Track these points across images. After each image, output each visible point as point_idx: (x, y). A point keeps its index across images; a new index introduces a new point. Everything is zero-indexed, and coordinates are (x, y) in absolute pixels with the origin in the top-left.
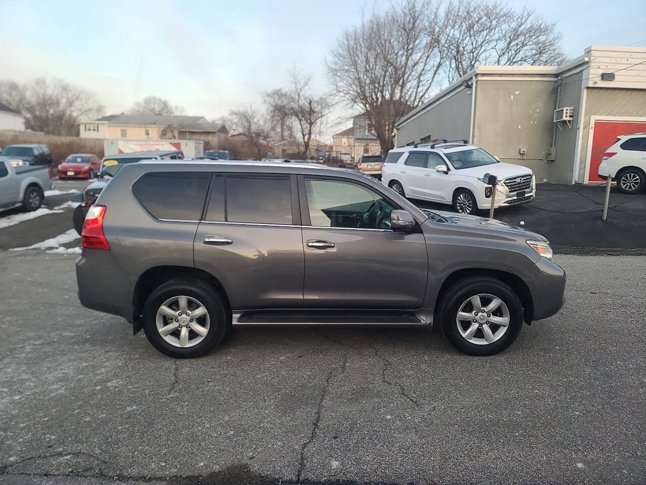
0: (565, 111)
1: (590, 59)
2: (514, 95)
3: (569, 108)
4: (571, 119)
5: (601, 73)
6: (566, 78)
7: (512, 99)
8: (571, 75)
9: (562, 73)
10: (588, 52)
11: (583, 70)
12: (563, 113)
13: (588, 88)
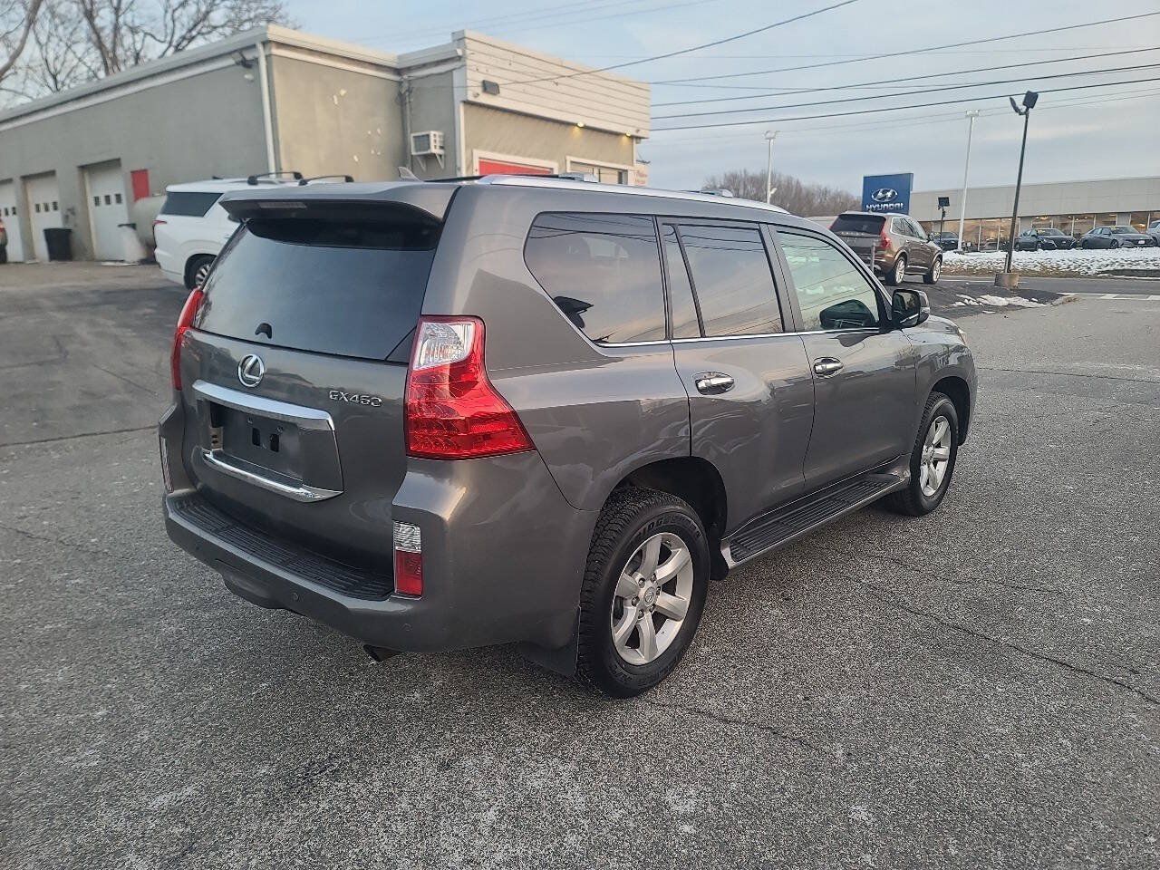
0: (432, 139)
1: (464, 52)
2: (339, 96)
3: (437, 133)
4: (441, 152)
5: (482, 79)
6: (418, 78)
7: (336, 103)
8: (428, 76)
9: (409, 69)
10: (460, 39)
11: (454, 69)
12: (429, 140)
13: (467, 103)
